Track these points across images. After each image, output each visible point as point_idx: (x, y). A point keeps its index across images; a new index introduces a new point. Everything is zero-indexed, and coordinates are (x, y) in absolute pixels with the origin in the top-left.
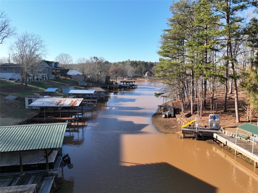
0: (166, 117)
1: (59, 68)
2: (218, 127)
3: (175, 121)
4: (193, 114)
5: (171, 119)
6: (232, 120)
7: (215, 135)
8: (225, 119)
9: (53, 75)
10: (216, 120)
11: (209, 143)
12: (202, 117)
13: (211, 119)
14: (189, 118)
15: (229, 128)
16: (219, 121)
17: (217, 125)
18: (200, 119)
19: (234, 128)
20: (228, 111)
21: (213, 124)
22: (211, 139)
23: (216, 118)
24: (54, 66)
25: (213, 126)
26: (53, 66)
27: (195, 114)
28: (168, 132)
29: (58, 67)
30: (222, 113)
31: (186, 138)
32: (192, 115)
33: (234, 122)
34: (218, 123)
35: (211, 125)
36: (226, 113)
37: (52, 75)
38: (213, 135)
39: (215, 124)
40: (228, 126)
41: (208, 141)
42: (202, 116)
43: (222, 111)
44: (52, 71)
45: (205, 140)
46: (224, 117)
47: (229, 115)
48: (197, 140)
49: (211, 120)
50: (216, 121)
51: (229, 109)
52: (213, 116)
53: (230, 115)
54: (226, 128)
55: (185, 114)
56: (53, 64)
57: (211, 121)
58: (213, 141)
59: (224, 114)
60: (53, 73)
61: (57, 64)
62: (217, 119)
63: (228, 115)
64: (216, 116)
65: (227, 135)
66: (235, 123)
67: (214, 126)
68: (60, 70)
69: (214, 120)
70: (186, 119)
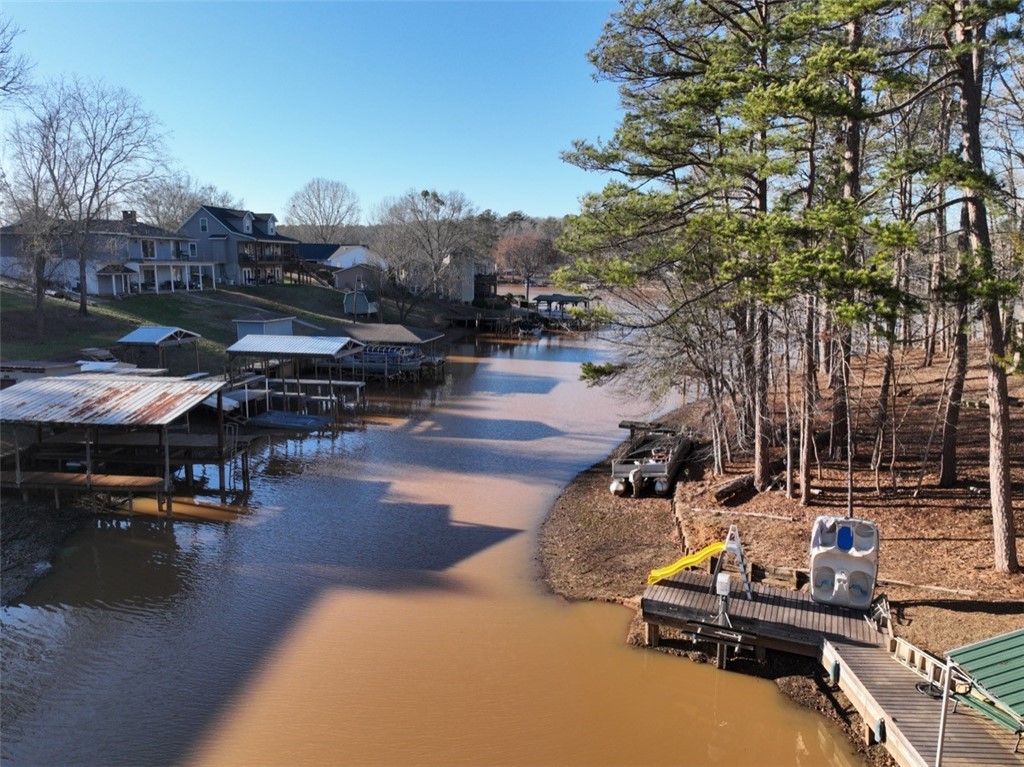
0: (627, 491)
1: (278, 237)
2: (865, 593)
3: (663, 518)
4: (763, 489)
5: (647, 503)
6: (977, 544)
7: (830, 655)
8: (933, 534)
9: (246, 266)
10: (853, 552)
11: (789, 697)
12: (808, 511)
13: (824, 544)
14: (733, 511)
15: (933, 612)
16: (873, 559)
17: (862, 583)
18: (790, 526)
19: (962, 615)
20: (967, 483)
21: (837, 576)
22: (807, 675)
23: (857, 539)
24: (250, 231)
25: (833, 585)
26: (245, 231)
27: (775, 488)
28: (590, 593)
29: (270, 233)
30: (927, 493)
31: (664, 649)
32: (756, 492)
33: (979, 569)
34: (867, 570)
35: (825, 581)
36: (952, 497)
37: (238, 267)
38: (821, 653)
39: (843, 577)
40: (935, 591)
41: (789, 684)
42: (811, 501)
43: (930, 479)
44: (241, 251)
45: (769, 674)
46: (929, 522)
47: (964, 508)
48: (721, 667)
49: (823, 550)
50: (852, 557)
51: (975, 472)
52: (834, 526)
53: (971, 509)
54: (916, 604)
55: (728, 480)
56: (247, 223)
57: (819, 557)
58: (814, 687)
59: (935, 502)
60: (245, 261)
61: (266, 222)
62: (858, 549)
63: (956, 509)
64: (853, 529)
65: (905, 664)
66: (982, 576)
67: (840, 587)
68: (285, 246)
69: (838, 551)
70: (719, 514)
